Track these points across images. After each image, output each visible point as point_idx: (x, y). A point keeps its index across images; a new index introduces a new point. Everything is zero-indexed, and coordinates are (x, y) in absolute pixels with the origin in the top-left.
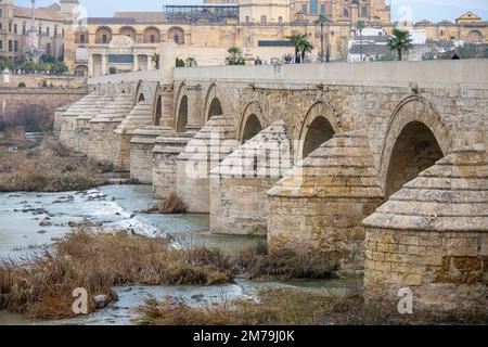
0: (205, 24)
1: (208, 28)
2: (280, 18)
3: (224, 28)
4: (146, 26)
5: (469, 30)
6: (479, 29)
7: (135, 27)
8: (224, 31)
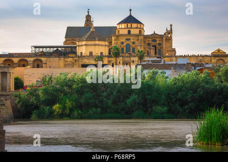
0: (55, 57)
1: (57, 59)
2: (102, 53)
3: (67, 60)
4: (19, 59)
5: (217, 58)
6: (224, 58)
7: (13, 59)
8: (67, 61)
